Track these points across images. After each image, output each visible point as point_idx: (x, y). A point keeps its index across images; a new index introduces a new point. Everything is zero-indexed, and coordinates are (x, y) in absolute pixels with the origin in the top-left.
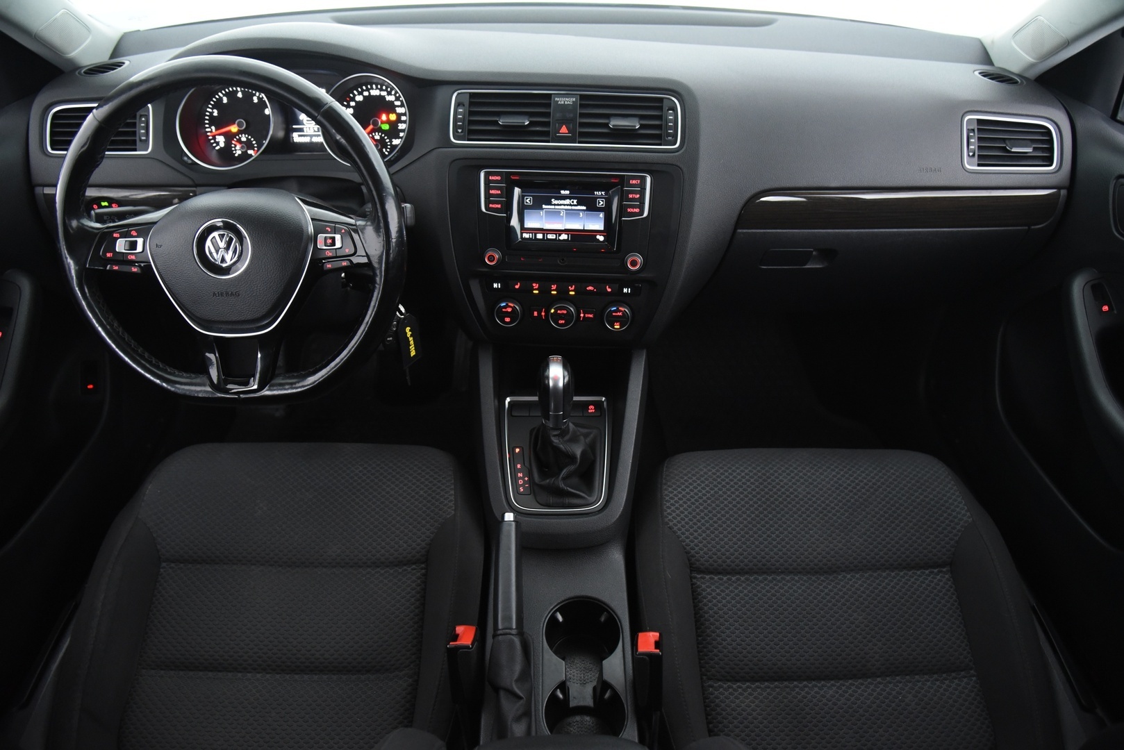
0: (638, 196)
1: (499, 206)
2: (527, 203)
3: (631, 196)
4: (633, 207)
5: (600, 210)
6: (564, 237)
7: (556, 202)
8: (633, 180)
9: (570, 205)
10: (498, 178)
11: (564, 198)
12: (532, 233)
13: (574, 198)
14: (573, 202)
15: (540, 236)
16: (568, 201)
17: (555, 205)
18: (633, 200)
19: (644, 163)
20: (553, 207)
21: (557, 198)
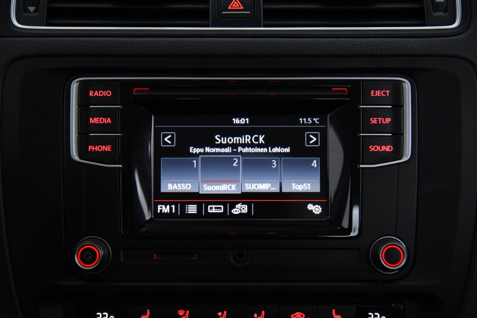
0: (388, 120)
1: (108, 148)
2: (165, 143)
3: (374, 121)
4: (381, 141)
5: (312, 153)
6: (240, 209)
7: (224, 141)
8: (376, 89)
9: (252, 145)
10: (107, 93)
11: (240, 131)
12: (176, 204)
13: (260, 132)
14: (257, 139)
15: (192, 209)
16: (247, 139)
17: (221, 146)
18: (379, 128)
19: (396, 56)
20: (218, 150)
21: (225, 134)
